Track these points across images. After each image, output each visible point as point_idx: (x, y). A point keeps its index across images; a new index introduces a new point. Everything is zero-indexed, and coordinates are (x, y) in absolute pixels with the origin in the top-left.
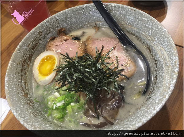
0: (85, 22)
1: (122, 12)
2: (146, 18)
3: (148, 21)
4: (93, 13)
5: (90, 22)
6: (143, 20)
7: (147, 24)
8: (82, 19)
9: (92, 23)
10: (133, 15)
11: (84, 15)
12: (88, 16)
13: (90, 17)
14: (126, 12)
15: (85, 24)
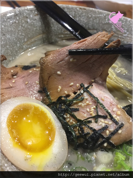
0: (24, 39)
2: (101, 14)
3: (105, 16)
4: (33, 22)
5: (29, 36)
6: (98, 17)
7: (105, 20)
8: (18, 33)
9: (33, 38)
10: (84, 14)
11: (20, 26)
12: (26, 26)
13: (28, 28)
14: (74, 13)
15: (24, 42)
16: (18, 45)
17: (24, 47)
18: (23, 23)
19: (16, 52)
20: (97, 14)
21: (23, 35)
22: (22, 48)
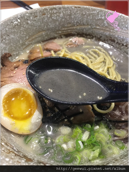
0: (26, 37)
1: (65, 12)
2: (95, 11)
3: (98, 13)
4: (32, 23)
5: (30, 34)
6: (92, 14)
7: (98, 16)
8: (20, 33)
9: (33, 36)
10: (79, 12)
11: (22, 27)
12: (27, 27)
13: (29, 28)
14: (69, 11)
15: (26, 40)
16: (21, 42)
17: (26, 43)
18: (25, 24)
19: (20, 48)
20: (90, 11)
21: (25, 34)
22: (25, 45)
